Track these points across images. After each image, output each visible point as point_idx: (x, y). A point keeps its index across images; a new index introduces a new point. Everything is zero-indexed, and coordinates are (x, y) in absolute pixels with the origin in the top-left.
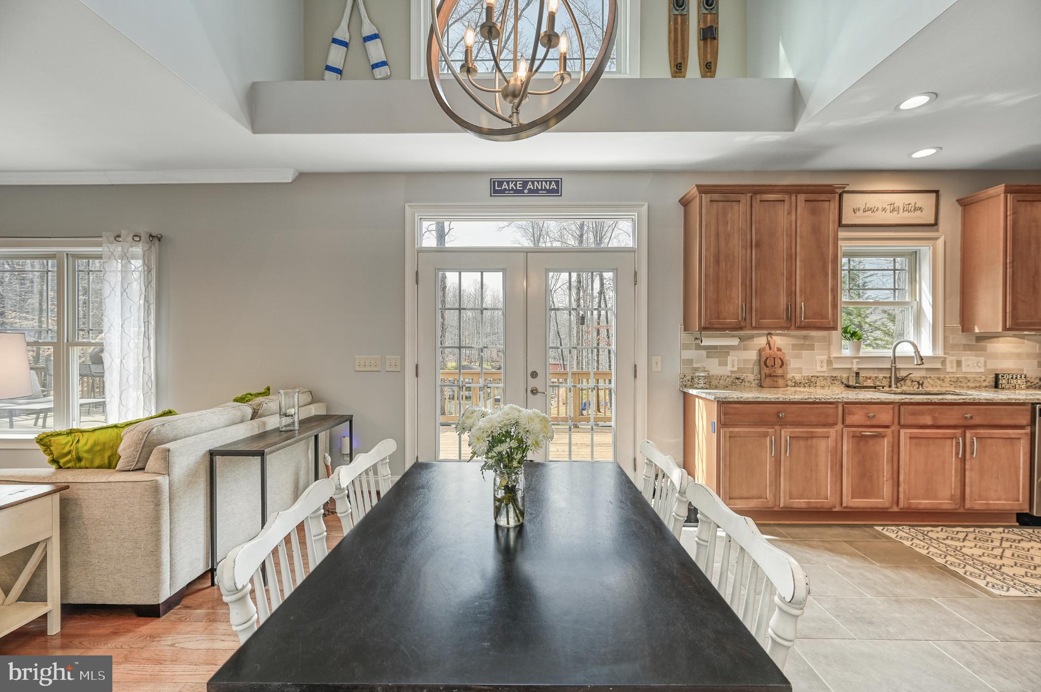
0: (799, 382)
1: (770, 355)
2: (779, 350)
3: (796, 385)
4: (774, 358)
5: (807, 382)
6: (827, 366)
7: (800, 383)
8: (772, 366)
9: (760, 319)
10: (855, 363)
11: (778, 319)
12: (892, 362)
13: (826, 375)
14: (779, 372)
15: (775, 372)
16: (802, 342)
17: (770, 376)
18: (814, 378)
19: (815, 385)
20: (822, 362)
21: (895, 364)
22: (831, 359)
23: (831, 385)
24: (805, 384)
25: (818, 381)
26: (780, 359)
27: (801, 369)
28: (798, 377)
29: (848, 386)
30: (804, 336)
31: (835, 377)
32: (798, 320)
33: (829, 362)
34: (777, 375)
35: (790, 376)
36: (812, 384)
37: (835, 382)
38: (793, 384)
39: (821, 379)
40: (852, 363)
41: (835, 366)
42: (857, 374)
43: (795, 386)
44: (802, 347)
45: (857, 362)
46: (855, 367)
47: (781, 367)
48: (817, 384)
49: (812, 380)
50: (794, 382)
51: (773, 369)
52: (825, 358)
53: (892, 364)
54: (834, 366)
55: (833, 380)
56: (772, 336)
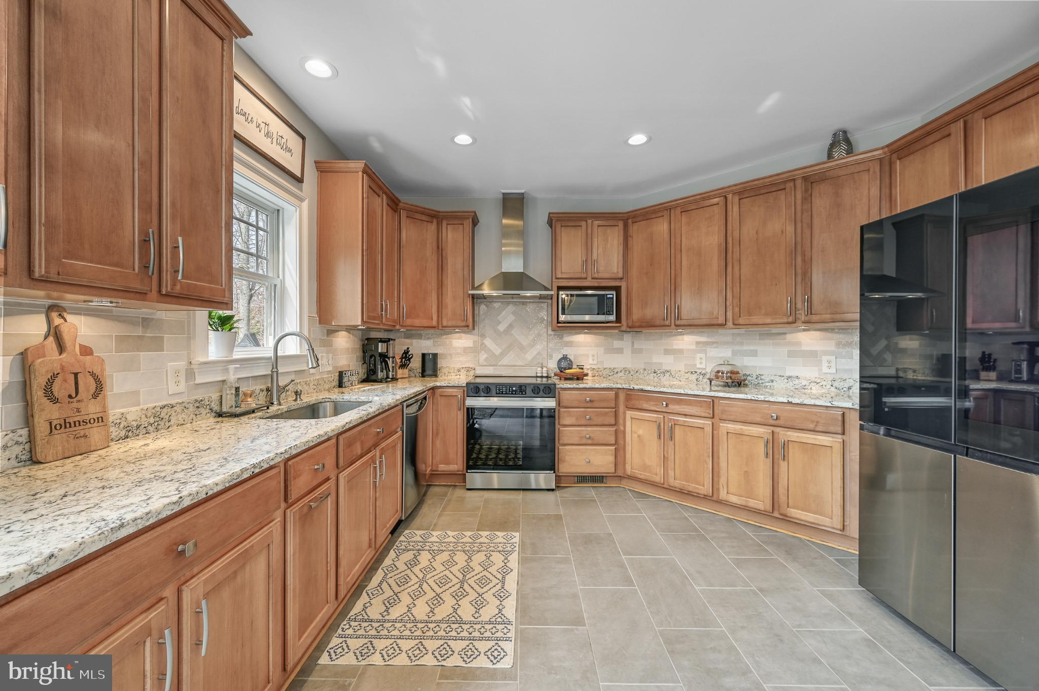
0: (135, 424)
1: (62, 368)
2: (86, 351)
3: (130, 434)
4: (76, 375)
5: (152, 420)
6: (187, 380)
7: (138, 427)
8: (70, 396)
9: (64, 259)
10: (231, 372)
11: (116, 265)
12: (273, 365)
13: (184, 399)
14: (92, 409)
15: (78, 411)
16: (139, 332)
17: (66, 424)
18: (165, 410)
19: (167, 424)
20: (177, 373)
21: (277, 368)
22: (193, 366)
23: (194, 416)
24: (150, 427)
25: (174, 414)
26: (92, 374)
27: (136, 393)
28: (133, 413)
29: (220, 415)
30: (144, 319)
31: (201, 400)
32: (167, 277)
33: (190, 374)
34: (87, 418)
35: (114, 413)
36: (162, 423)
37: (201, 410)
38: (123, 433)
39: (178, 409)
40: (226, 370)
41: (199, 380)
42: (237, 389)
43: (127, 437)
44: (140, 344)
45: (236, 368)
46: (232, 377)
47: (95, 396)
48: (172, 422)
49: (162, 415)
50: (125, 427)
51: (75, 405)
52: (182, 364)
53: (273, 368)
54: (197, 381)
55: (198, 407)
56: (65, 315)
